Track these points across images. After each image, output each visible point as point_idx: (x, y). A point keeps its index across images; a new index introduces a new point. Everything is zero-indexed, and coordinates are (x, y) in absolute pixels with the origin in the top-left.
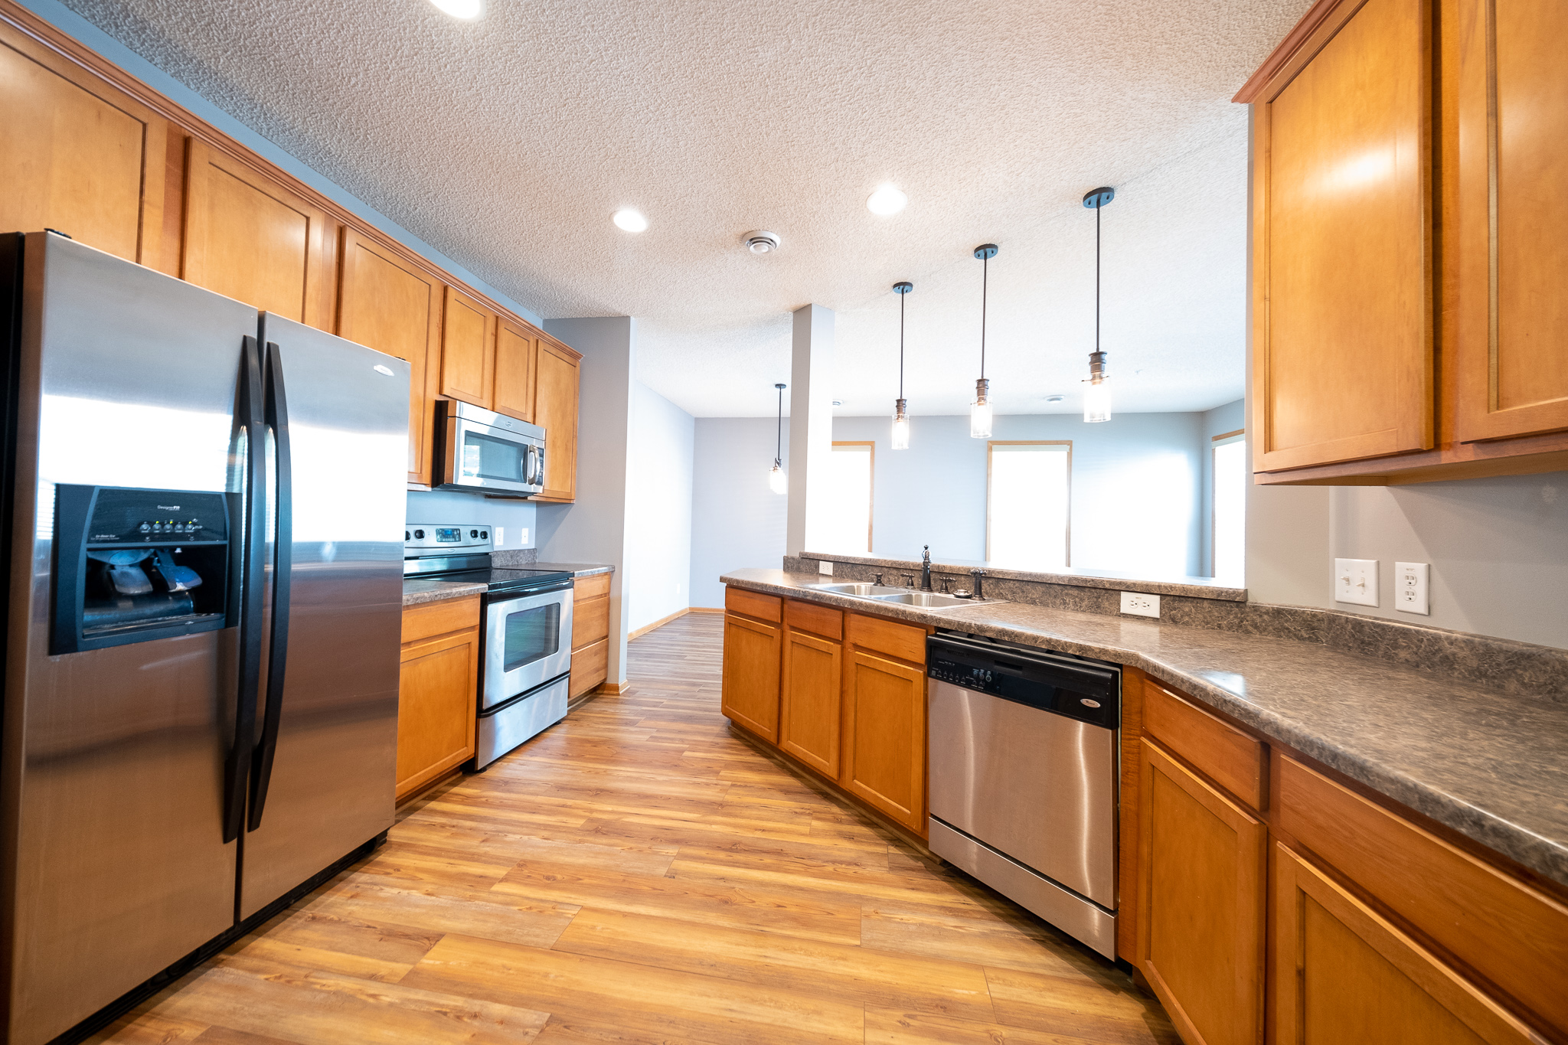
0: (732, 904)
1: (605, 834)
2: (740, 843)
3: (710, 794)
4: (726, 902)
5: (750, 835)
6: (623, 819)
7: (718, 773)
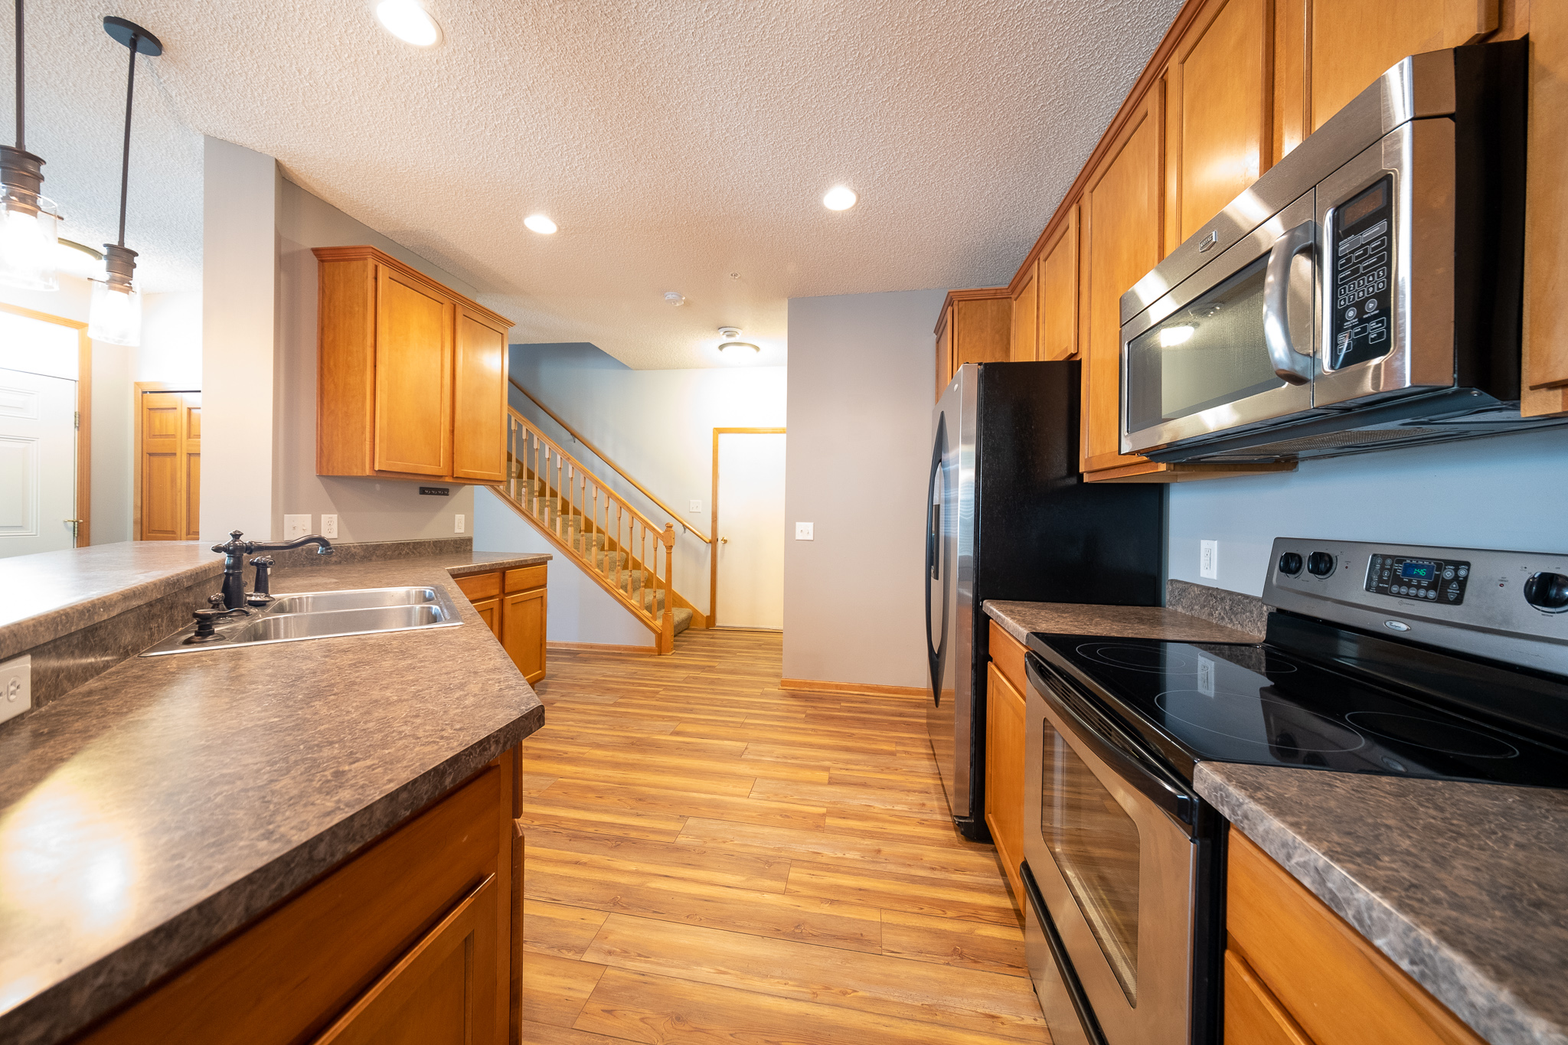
0: (636, 799)
1: (758, 858)
2: (611, 848)
3: (626, 929)
4: (640, 800)
5: (595, 857)
6: (743, 879)
7: (598, 991)
